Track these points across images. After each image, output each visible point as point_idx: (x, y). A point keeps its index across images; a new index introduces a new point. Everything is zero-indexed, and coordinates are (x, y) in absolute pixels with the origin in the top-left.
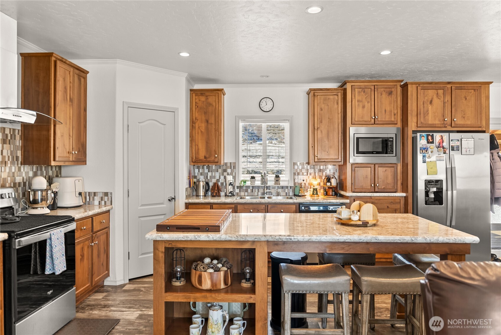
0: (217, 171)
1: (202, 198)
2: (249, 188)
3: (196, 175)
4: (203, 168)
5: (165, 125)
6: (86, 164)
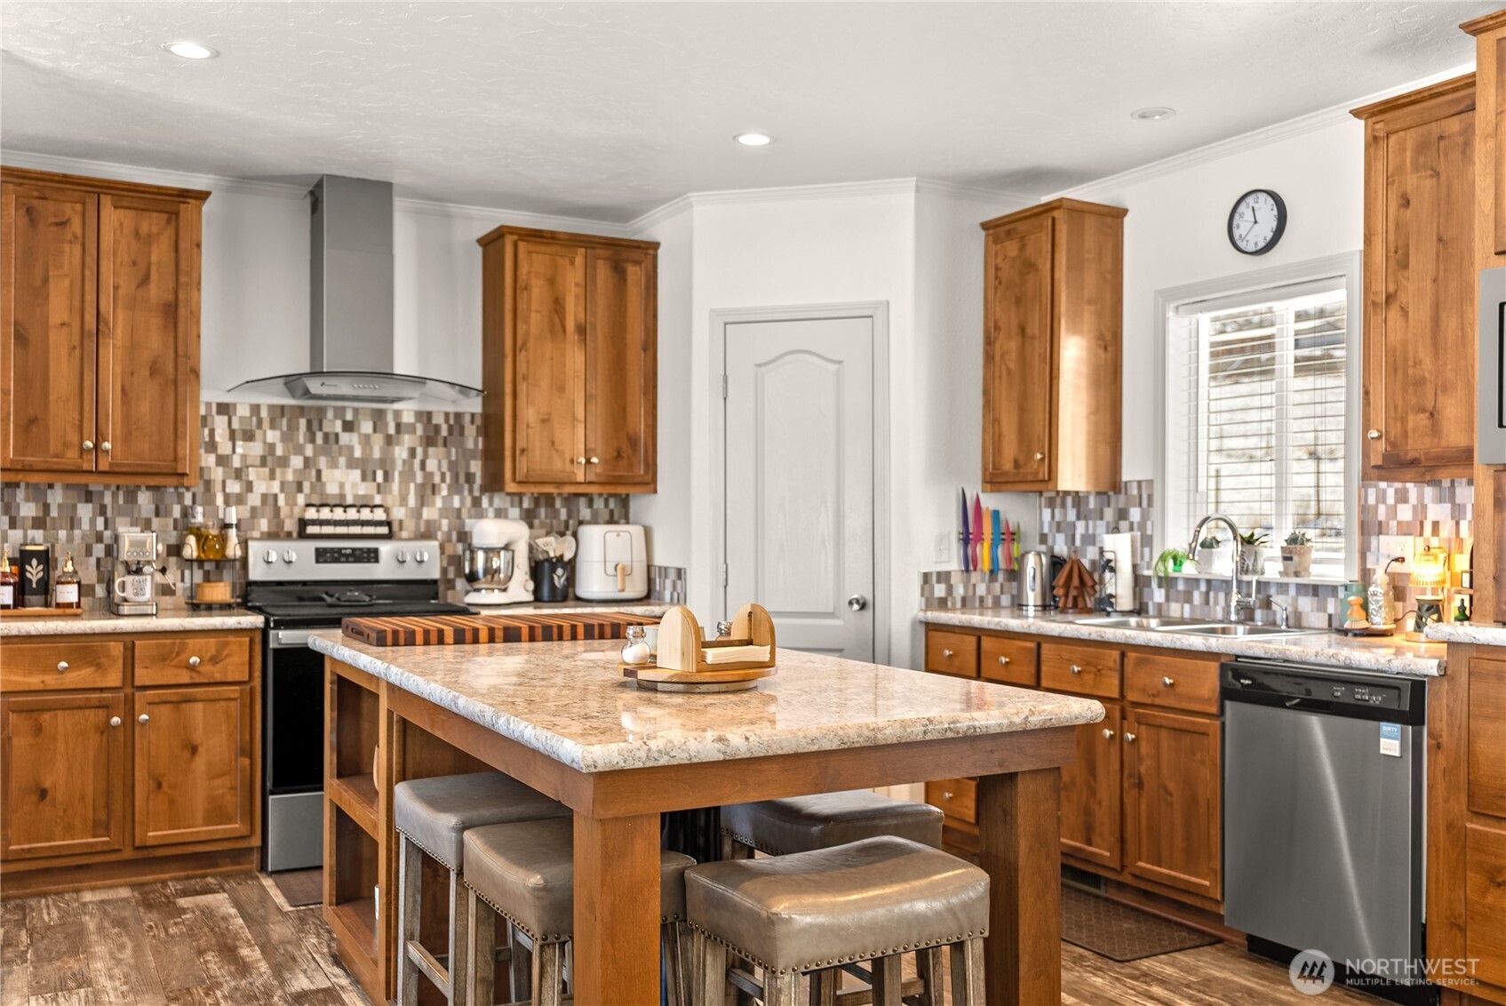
0: (1102, 518)
1: (1031, 611)
2: (1198, 588)
3: (1046, 530)
4: (1063, 505)
5: (840, 362)
6: (655, 491)
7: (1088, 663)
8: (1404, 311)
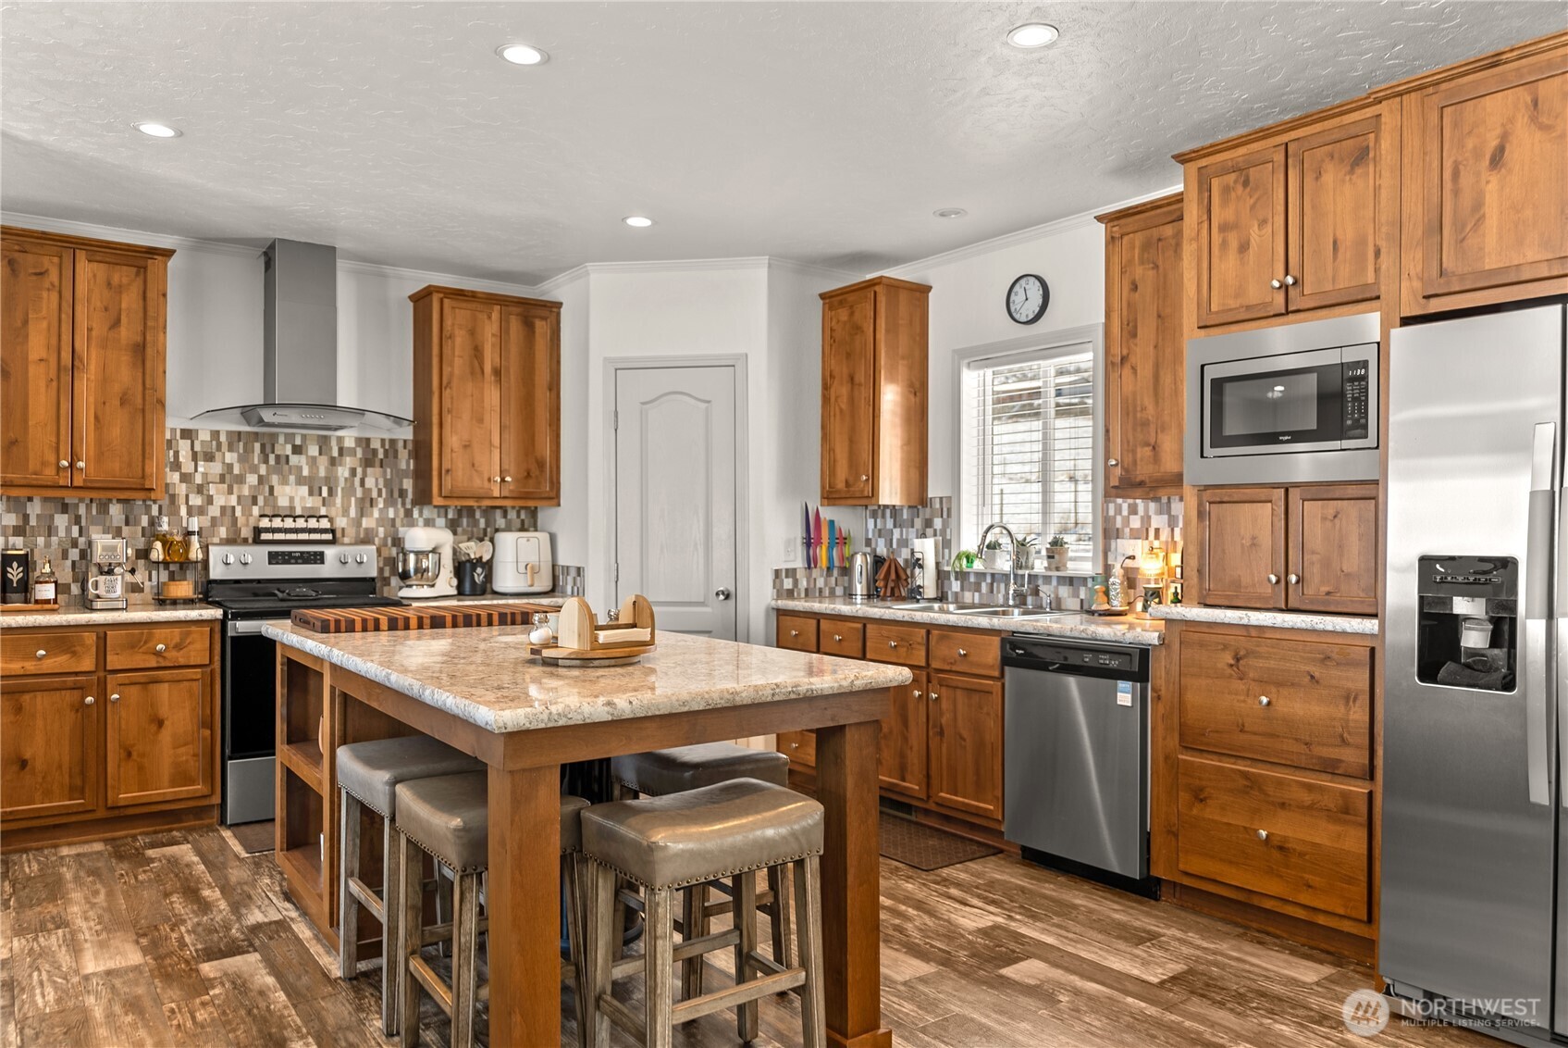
0: (913, 527)
1: (859, 601)
2: (985, 581)
3: (870, 536)
4: (883, 516)
5: (709, 402)
6: (559, 505)
7: (902, 640)
8: (1134, 369)
